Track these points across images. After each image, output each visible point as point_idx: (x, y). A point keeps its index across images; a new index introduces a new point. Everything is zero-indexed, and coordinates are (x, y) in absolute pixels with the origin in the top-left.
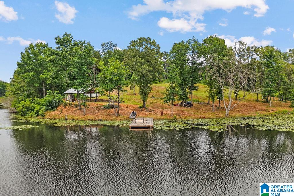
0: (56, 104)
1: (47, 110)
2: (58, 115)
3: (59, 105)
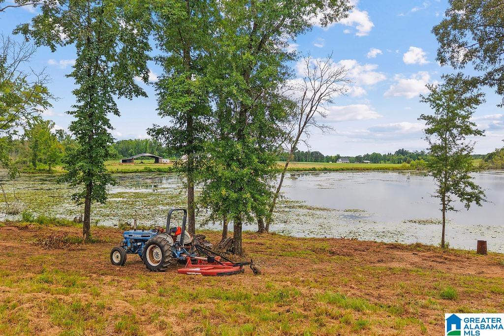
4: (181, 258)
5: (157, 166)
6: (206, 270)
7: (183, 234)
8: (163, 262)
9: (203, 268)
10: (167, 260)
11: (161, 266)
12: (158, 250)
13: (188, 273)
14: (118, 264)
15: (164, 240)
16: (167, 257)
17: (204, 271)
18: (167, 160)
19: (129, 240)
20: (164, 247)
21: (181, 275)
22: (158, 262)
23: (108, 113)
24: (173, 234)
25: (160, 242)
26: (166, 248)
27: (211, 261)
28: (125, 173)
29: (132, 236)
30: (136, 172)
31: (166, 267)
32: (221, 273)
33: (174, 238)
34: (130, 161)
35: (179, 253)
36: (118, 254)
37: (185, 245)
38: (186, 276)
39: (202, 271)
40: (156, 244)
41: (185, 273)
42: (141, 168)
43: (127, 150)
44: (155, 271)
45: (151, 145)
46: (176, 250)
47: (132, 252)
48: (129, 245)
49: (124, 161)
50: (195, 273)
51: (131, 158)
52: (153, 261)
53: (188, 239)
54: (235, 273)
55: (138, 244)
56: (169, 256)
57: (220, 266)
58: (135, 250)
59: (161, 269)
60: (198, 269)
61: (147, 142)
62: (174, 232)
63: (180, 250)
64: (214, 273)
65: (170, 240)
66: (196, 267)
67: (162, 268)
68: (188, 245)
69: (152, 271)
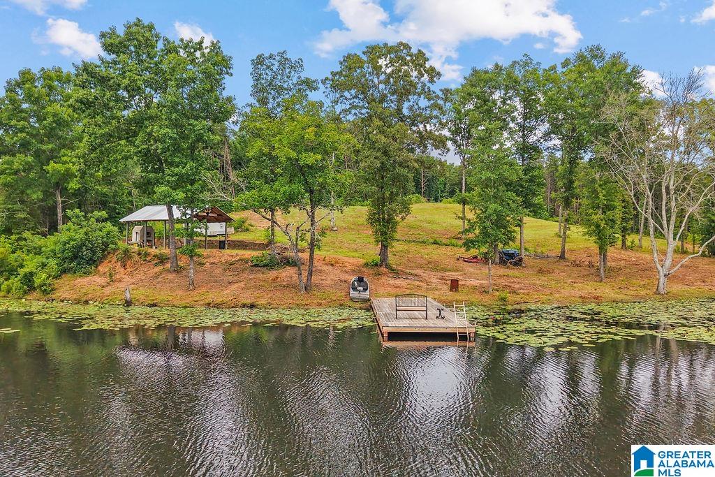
0: (94, 252)
1: (64, 271)
2: (99, 288)
3: (104, 257)
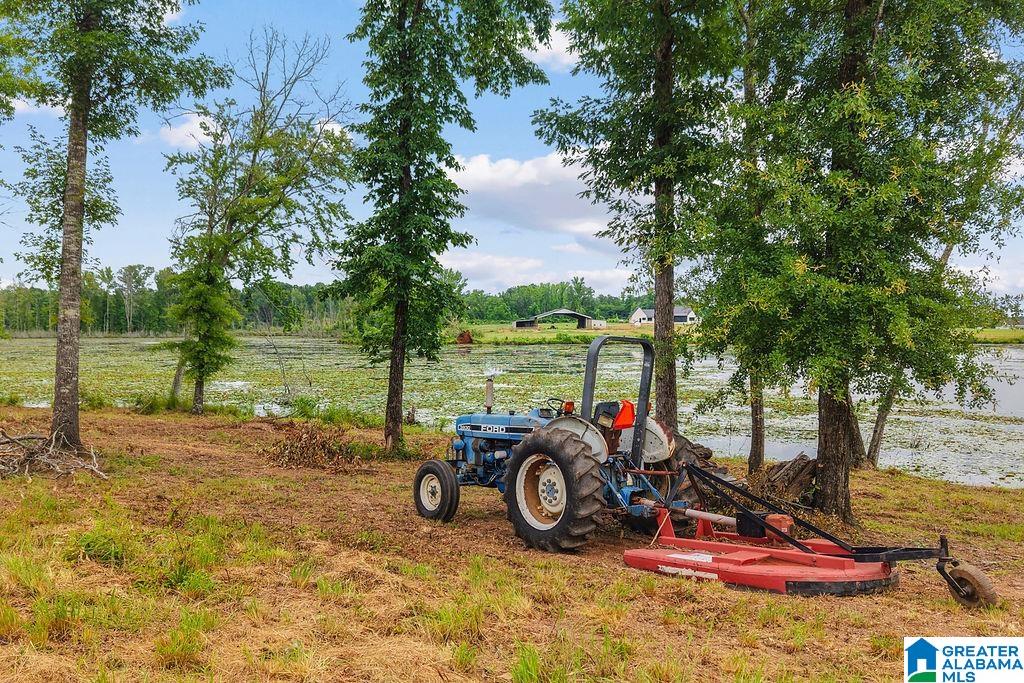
4: (635, 510)
5: (582, 332)
6: (738, 563)
7: (641, 431)
8: (569, 517)
9: (723, 556)
10: (583, 512)
11: (562, 531)
12: (552, 476)
13: (663, 568)
14: (434, 516)
15: (575, 439)
16: (584, 499)
17: (732, 568)
18: (601, 322)
19: (470, 442)
20: (572, 463)
21: (635, 573)
22: (554, 517)
23: (446, 122)
24: (607, 423)
25: (562, 446)
26: (581, 467)
27: (752, 529)
28: (519, 344)
29: (479, 428)
30: (540, 343)
31: (582, 537)
32: (808, 585)
33: (611, 436)
34: (531, 324)
35: (627, 491)
36: (435, 483)
37: (647, 466)
38: (657, 582)
39: (723, 566)
40: (547, 452)
41: (650, 566)
42: (551, 336)
43: (526, 305)
44: (544, 549)
45: (570, 295)
46: (619, 482)
47: (480, 479)
48: (472, 458)
49: (520, 325)
50: (689, 572)
51: (532, 319)
52: (538, 512)
53: (659, 447)
54: (865, 589)
55: (499, 454)
56: (591, 497)
57: (795, 551)
58: (487, 474)
59: (565, 544)
60: (706, 558)
61: (563, 289)
62: (608, 414)
63: (630, 481)
64: (776, 579)
65: (597, 443)
66: (694, 548)
67: (566, 538)
68: (658, 466)
69: (531, 547)
